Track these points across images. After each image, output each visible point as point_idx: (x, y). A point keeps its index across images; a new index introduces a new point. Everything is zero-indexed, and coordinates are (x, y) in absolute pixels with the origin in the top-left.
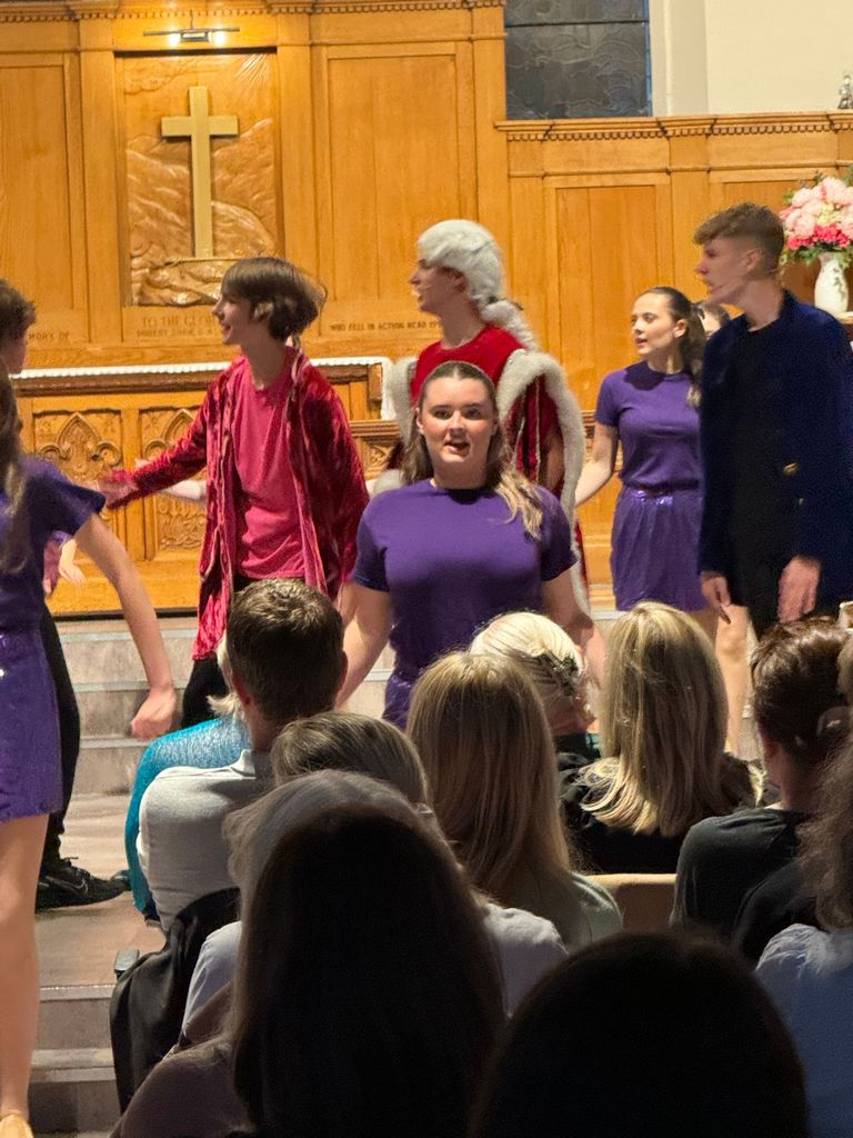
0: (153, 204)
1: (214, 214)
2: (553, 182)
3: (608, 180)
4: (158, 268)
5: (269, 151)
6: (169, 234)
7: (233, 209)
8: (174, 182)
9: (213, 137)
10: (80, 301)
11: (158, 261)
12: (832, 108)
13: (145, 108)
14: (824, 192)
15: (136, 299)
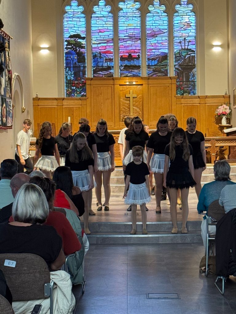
0: (124, 107)
1: (133, 109)
2: (183, 105)
3: (191, 104)
4: (125, 116)
5: (141, 99)
6: (126, 111)
7: (136, 108)
8: (127, 104)
9: (133, 97)
10: (114, 121)
11: (125, 115)
12: (224, 95)
13: (123, 93)
14: (223, 107)
15: (121, 121)
